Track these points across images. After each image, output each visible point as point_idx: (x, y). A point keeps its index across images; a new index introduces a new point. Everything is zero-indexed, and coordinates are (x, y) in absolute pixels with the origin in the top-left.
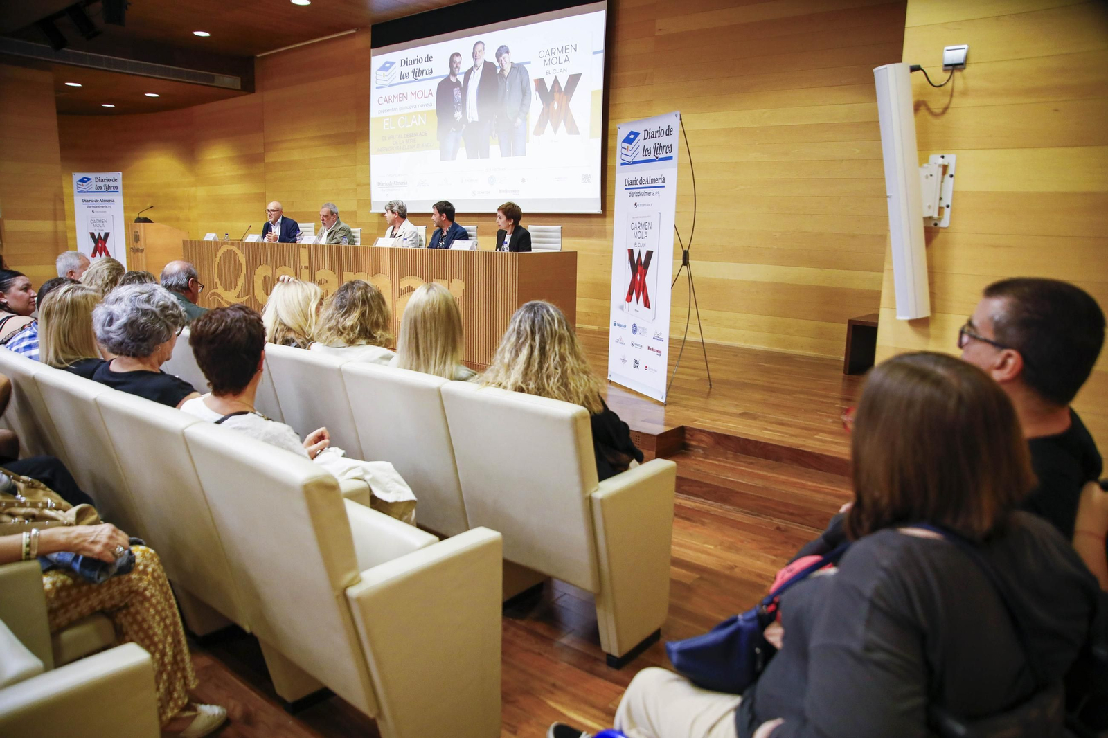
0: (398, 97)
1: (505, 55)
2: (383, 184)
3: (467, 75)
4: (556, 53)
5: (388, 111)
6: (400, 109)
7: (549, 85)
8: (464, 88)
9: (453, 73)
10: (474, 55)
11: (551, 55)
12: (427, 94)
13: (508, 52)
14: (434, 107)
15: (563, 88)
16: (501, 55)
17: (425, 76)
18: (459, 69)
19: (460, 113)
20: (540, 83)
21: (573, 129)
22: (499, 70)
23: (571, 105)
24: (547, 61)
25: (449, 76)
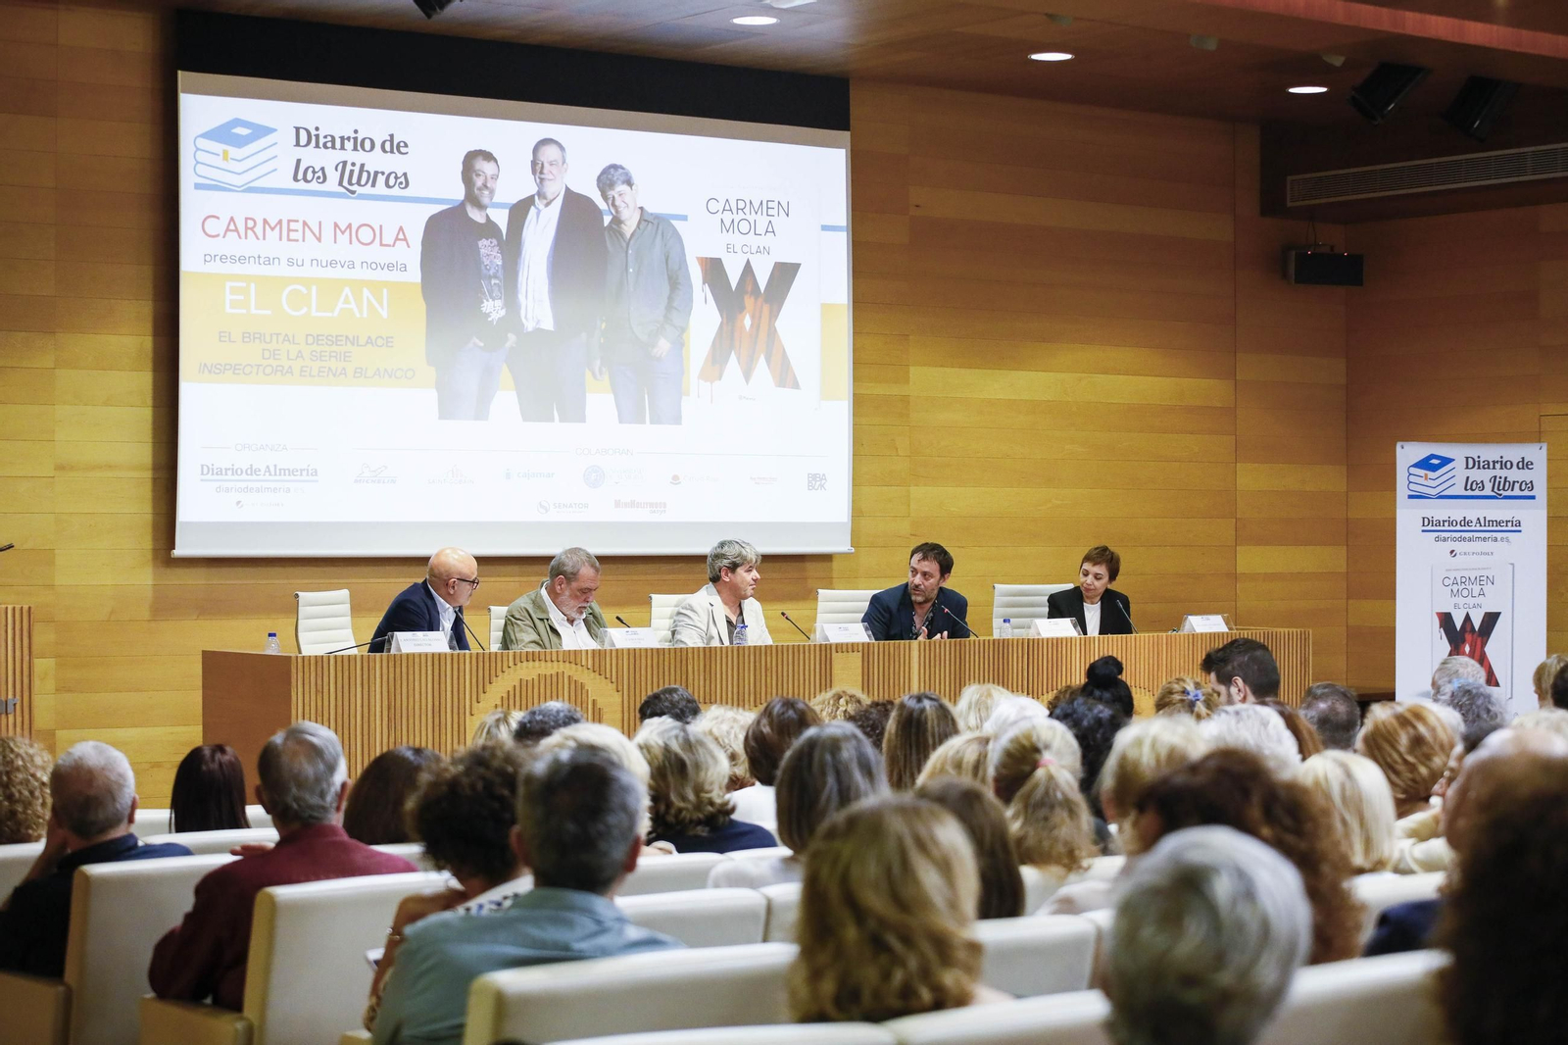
0: (284, 228)
1: (621, 188)
2: (220, 472)
3: (519, 212)
4: (747, 210)
5: (242, 259)
6: (291, 262)
7: (734, 277)
8: (512, 244)
9: (472, 198)
10: (537, 167)
11: (737, 213)
12: (388, 239)
13: (629, 183)
14: (415, 274)
15: (762, 288)
16: (612, 185)
17: (380, 188)
18: (492, 192)
19: (499, 303)
20: (713, 269)
21: (785, 376)
22: (607, 220)
23: (779, 324)
24: (728, 223)
25: (462, 204)
